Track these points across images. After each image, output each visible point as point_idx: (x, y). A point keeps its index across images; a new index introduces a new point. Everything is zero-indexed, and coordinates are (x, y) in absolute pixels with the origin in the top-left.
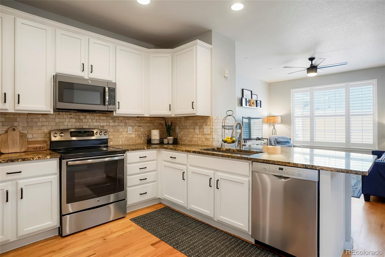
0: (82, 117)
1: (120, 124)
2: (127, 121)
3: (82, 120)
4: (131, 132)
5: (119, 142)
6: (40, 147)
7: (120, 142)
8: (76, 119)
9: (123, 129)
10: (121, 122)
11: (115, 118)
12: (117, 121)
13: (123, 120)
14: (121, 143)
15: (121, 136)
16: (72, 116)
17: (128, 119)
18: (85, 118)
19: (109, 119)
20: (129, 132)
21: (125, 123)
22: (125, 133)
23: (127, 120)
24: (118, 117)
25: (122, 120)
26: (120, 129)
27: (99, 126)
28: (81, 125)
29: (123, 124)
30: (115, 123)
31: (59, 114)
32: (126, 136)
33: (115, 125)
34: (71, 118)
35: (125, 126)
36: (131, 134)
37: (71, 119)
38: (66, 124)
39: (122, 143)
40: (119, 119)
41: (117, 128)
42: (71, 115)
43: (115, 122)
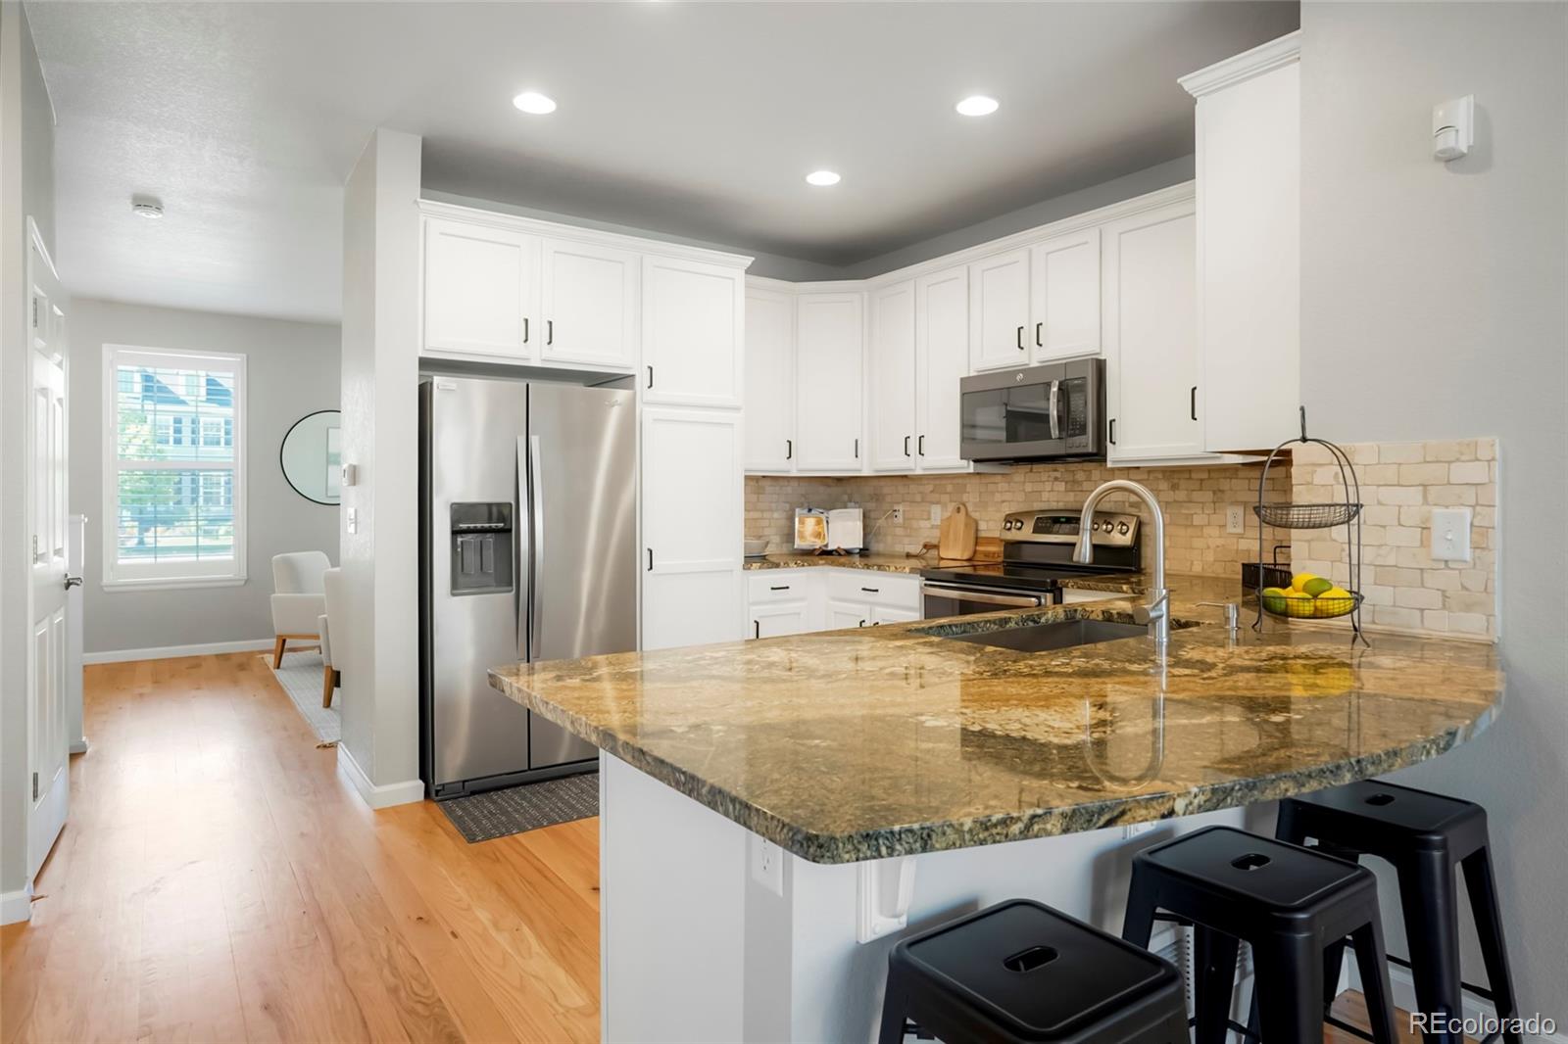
0: (1080, 476)
1: (1196, 496)
2: (1225, 484)
3: (1079, 483)
4: (1240, 530)
5: (1192, 564)
6: (994, 553)
7: (1195, 563)
8: (1066, 483)
9: (1209, 514)
10: (1201, 490)
11: (1176, 476)
12: (1183, 484)
13: (1209, 478)
14: (1197, 568)
15: (1198, 543)
16: (1058, 474)
17: (1228, 474)
18: (1089, 479)
19: (1159, 479)
20: (1230, 529)
21: (1214, 493)
22: (1214, 531)
23: (1225, 478)
24: (1190, 471)
25: (1202, 480)
26: (1195, 516)
27: (1127, 504)
28: (1077, 499)
29: (1208, 496)
30: (1177, 492)
31: (1031, 471)
32: (1220, 541)
33: (1175, 501)
34: (1056, 479)
35: (1214, 503)
36: (1241, 536)
37: (1056, 483)
38: (1045, 496)
39: (1203, 568)
40: (1190, 478)
41: (1184, 511)
42: (1056, 470)
43: (1178, 489)
